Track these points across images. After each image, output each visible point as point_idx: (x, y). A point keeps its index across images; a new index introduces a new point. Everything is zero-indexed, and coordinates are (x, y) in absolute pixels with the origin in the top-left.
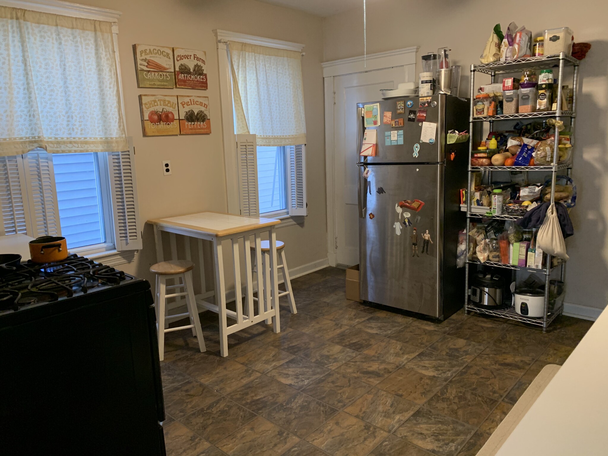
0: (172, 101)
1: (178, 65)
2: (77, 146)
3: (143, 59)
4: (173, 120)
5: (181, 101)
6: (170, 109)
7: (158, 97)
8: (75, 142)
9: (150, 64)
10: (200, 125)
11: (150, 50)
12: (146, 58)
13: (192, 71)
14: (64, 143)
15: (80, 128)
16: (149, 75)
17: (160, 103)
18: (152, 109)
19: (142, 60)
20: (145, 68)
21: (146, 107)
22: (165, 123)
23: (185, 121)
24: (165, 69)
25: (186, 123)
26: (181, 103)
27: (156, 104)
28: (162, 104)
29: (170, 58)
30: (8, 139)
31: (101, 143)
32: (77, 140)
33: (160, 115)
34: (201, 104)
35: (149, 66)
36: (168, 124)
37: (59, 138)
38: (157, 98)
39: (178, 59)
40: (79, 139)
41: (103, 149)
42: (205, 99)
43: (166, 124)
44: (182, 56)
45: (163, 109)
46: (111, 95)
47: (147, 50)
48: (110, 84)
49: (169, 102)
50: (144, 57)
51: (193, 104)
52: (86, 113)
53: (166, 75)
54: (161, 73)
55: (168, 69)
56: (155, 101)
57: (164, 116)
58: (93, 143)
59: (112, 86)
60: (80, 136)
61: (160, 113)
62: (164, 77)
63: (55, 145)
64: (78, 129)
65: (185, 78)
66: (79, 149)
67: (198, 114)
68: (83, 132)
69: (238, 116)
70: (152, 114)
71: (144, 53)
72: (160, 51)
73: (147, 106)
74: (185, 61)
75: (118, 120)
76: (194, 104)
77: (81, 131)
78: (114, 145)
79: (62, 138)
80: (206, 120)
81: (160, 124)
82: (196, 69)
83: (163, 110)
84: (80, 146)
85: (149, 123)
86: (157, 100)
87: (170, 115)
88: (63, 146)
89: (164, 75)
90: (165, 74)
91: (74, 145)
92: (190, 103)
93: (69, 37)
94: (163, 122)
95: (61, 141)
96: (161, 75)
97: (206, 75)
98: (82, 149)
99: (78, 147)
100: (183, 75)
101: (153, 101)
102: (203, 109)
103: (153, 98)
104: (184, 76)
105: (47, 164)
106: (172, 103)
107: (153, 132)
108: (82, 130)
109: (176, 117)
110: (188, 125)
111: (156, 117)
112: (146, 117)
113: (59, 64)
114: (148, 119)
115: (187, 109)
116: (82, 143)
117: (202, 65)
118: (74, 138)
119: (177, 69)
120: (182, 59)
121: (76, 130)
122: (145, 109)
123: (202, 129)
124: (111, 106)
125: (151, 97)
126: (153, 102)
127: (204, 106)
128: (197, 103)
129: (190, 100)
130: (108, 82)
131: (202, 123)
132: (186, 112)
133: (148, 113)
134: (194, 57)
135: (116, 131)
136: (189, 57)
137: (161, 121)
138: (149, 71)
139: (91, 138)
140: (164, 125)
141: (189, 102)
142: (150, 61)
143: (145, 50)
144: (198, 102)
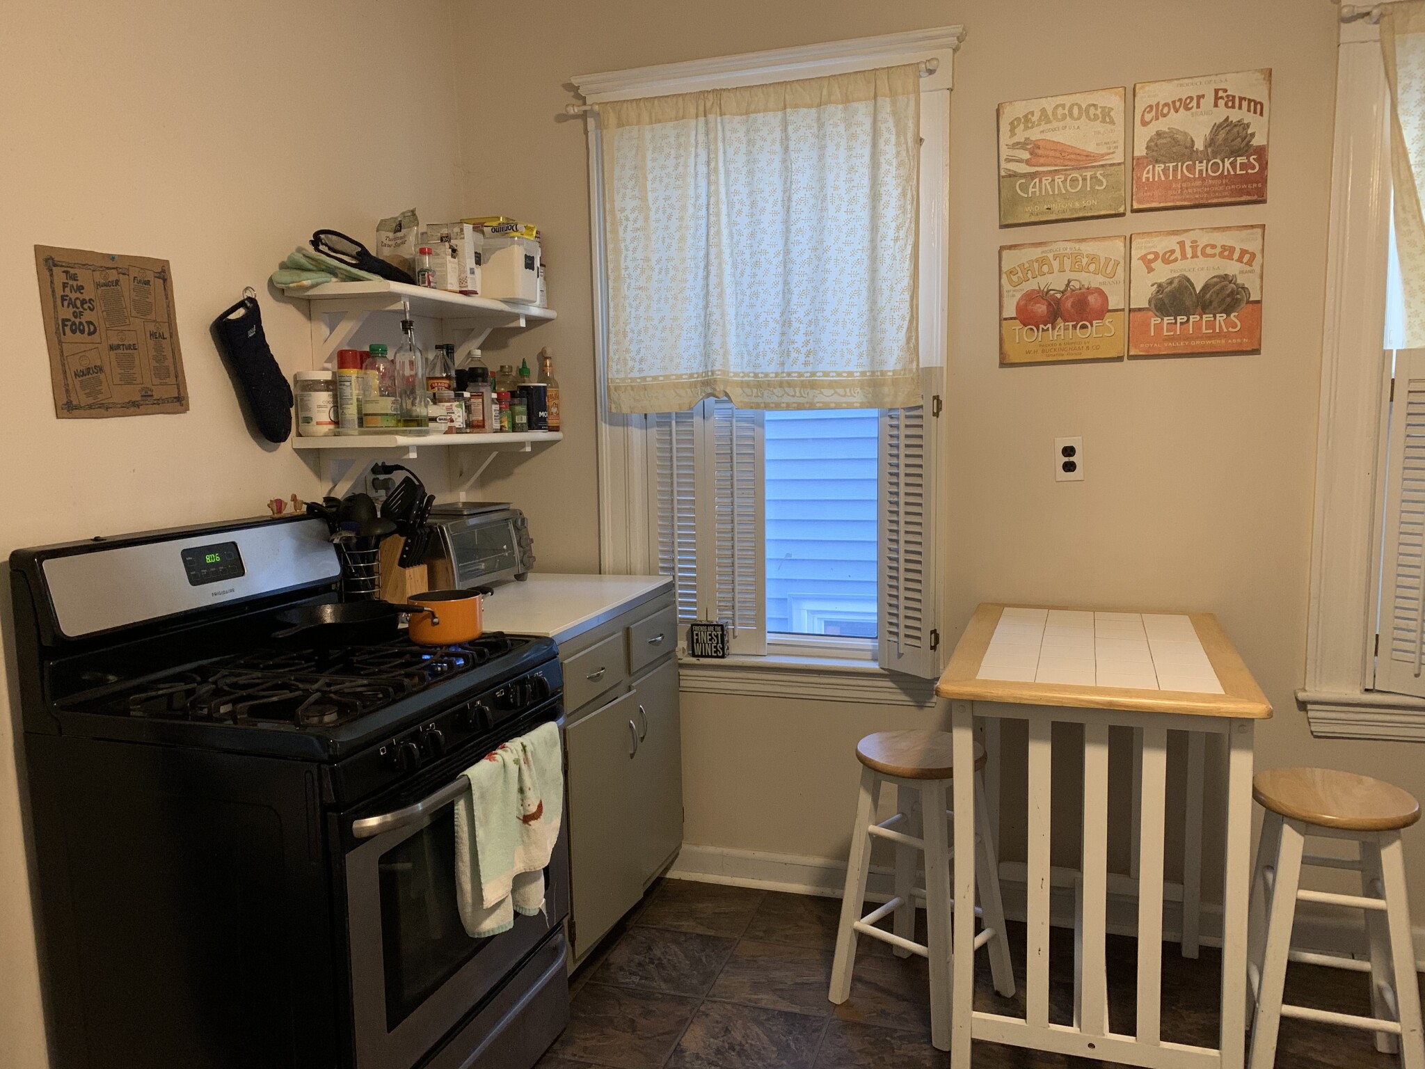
0: (1102, 255)
1: (1143, 137)
2: (792, 393)
3: (1018, 143)
4: (1102, 312)
5: (1143, 252)
6: (1095, 281)
7: (1054, 246)
8: (790, 384)
9: (1040, 152)
10: (1210, 325)
11: (1043, 110)
12: (1026, 139)
13: (1199, 145)
14: (769, 385)
15: (804, 350)
16: (1034, 187)
17: (1062, 264)
18: (1032, 285)
19: (1016, 145)
20: (1023, 169)
21: (1010, 281)
22: (1071, 324)
23: (1151, 313)
24: (1090, 157)
25: (1155, 321)
26: (1143, 258)
27: (1045, 269)
28: (1067, 267)
29: (1112, 122)
30: (661, 378)
31: (862, 385)
32: (794, 377)
33: (1058, 301)
34: (1227, 252)
35: (1034, 161)
36: (1084, 327)
37: (760, 375)
38: (1050, 251)
39: (1148, 117)
40: (800, 375)
41: (865, 400)
42: (1245, 232)
43: (1074, 327)
44: (1166, 105)
45: (1069, 282)
46: (895, 259)
47: (1032, 113)
48: (898, 228)
49: (1093, 259)
50: (1020, 136)
51: (1189, 255)
52: (823, 310)
53: (1093, 177)
54: (1075, 174)
55: (1103, 155)
56: (1043, 261)
57: (1069, 304)
58: (831, 385)
59: (902, 234)
60: (802, 369)
61: (1059, 296)
62: (1084, 185)
63: (755, 390)
64: (798, 352)
65: (1166, 175)
66: (795, 400)
67: (1206, 287)
68: (811, 359)
69: (1406, 282)
70: (1031, 299)
71: (1022, 126)
72: (1080, 107)
73: (1015, 278)
74: (1176, 121)
75: (906, 324)
76: (1194, 256)
77: (808, 356)
78: (886, 390)
79: (766, 375)
80: (1243, 305)
81: (1053, 328)
82: (1222, 135)
83: (1068, 285)
84: (798, 394)
85: (1017, 325)
86: (1051, 256)
87: (1091, 299)
88: (766, 393)
89: (1084, 179)
90: (1088, 174)
91: (787, 389)
92: (1178, 254)
93: (810, 127)
94: (1065, 321)
95: (763, 382)
96: (1074, 180)
97: (1261, 153)
98: (801, 400)
99: (793, 396)
100: (1159, 168)
101: (1037, 261)
102: (1232, 268)
103: (1037, 253)
104: (1165, 171)
105: (750, 433)
106: (1103, 261)
107: (1028, 352)
108: (808, 354)
109: (1115, 301)
110: (1159, 327)
111: (1041, 308)
112: (1010, 311)
113: (780, 199)
114: (1014, 315)
115: (1163, 273)
116: (804, 385)
117: (1248, 117)
118: (789, 374)
119: (1140, 151)
120: (1164, 116)
121: (794, 355)
122: (1006, 286)
123: (1219, 335)
124: (892, 289)
125: (1032, 250)
126: (1036, 265)
127: (1240, 260)
128: (1209, 251)
129: (1182, 244)
130: (893, 225)
131: (1221, 318)
132: (1160, 285)
133: (1018, 295)
134: (1217, 98)
135: (897, 353)
136: (1194, 103)
137: (1059, 320)
138: (1033, 176)
139: (826, 374)
140: (1066, 329)
141: (1173, 252)
142: (1040, 143)
143: (1026, 116)
144: (1214, 247)
